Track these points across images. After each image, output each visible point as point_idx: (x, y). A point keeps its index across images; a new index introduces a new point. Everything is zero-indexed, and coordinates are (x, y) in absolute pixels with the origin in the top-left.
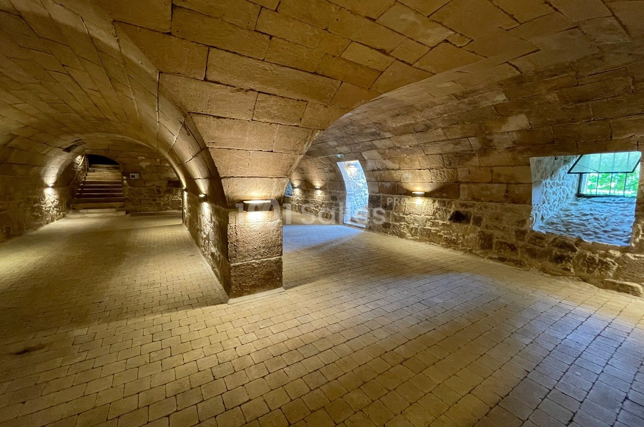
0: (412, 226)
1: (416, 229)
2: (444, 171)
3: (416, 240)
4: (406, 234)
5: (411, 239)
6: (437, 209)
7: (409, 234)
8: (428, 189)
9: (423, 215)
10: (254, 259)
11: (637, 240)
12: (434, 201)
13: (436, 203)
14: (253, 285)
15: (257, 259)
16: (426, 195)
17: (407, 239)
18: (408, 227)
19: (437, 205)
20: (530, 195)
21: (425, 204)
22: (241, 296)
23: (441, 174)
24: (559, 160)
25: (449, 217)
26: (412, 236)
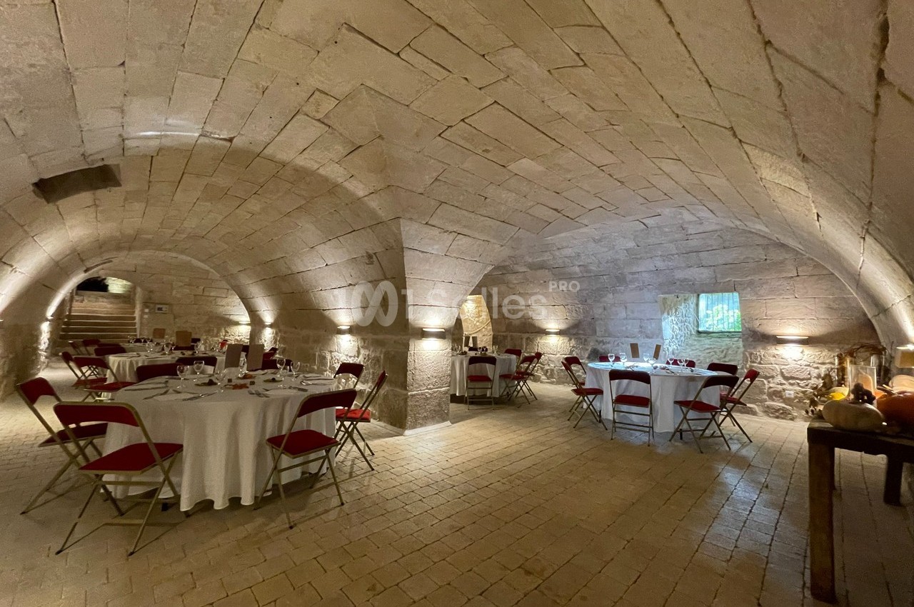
0: (547, 367)
1: (552, 370)
2: (579, 308)
3: (552, 383)
4: (540, 377)
5: (547, 382)
6: (573, 347)
7: (544, 377)
8: (563, 326)
9: (558, 355)
10: (427, 389)
11: (748, 366)
12: (570, 340)
13: (573, 340)
14: (425, 417)
15: (430, 389)
16: (561, 333)
17: (541, 382)
18: (542, 369)
19: (573, 342)
20: (660, 329)
21: (561, 342)
22: (415, 428)
23: (576, 310)
24: (680, 299)
25: (587, 355)
26: (548, 379)
